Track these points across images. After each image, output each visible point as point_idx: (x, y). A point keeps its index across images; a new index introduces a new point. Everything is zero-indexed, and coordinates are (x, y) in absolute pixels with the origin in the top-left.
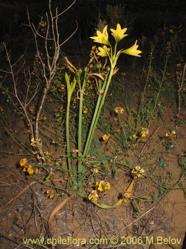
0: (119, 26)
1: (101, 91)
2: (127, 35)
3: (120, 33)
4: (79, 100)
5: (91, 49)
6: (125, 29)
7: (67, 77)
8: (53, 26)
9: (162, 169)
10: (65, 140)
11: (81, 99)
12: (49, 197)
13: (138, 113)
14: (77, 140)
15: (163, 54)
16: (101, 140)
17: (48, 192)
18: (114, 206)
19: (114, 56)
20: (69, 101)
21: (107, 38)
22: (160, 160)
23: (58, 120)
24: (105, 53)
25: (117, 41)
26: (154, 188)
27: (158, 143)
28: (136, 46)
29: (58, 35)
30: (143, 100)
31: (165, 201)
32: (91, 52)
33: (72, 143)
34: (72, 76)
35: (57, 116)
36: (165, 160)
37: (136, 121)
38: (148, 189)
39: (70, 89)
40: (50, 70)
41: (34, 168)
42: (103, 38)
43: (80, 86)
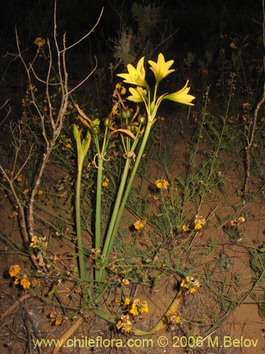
0: (161, 57)
1: (131, 153)
2: (173, 70)
3: (162, 67)
4: (97, 169)
5: (115, 88)
6: (171, 62)
7: (77, 133)
8: (59, 63)
9: (223, 269)
10: (75, 228)
11: (100, 168)
12: (54, 324)
13: (186, 184)
14: (94, 230)
15: (221, 83)
16: (132, 228)
17: (51, 316)
18: (153, 331)
19: (154, 102)
20: (80, 169)
21: (143, 77)
22: (220, 256)
23: (62, 195)
24: (138, 97)
25: (158, 80)
26: (213, 302)
27: (216, 227)
28: (186, 90)
29: (66, 74)
30: (194, 164)
31: (230, 321)
32: (115, 92)
33: (85, 232)
34: (85, 131)
35: (59, 189)
36: (228, 256)
37: (183, 195)
38: (204, 302)
39: (81, 150)
40: (54, 127)
41: (30, 278)
42: (139, 78)
43: (98, 147)
